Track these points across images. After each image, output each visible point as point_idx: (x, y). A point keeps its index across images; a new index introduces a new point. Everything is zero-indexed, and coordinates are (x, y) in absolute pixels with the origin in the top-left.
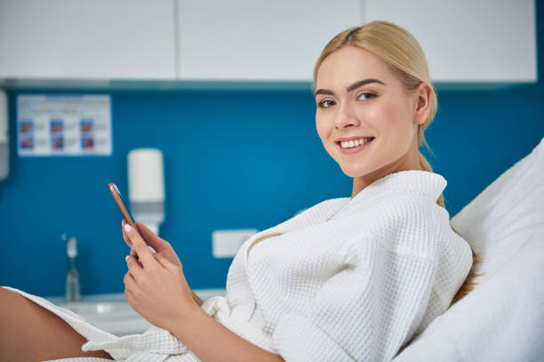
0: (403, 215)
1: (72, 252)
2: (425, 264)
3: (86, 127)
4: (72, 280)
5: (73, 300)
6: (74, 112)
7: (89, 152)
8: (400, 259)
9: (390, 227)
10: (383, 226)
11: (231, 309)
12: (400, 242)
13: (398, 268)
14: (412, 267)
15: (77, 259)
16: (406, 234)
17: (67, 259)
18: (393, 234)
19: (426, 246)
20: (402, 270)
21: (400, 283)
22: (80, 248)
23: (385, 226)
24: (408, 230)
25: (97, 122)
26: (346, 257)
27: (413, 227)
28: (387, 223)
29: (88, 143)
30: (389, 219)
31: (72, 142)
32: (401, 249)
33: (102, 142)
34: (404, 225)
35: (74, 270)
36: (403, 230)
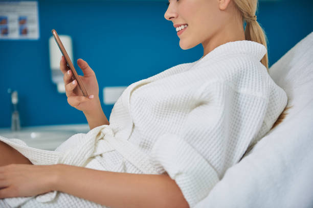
0: (244, 67)
1: (15, 100)
2: (261, 101)
3: (22, 21)
4: (15, 117)
5: (16, 130)
6: (14, 11)
7: (24, 37)
8: (243, 97)
9: (235, 75)
10: (230, 74)
11: (115, 134)
12: (243, 85)
13: (241, 104)
14: (252, 103)
15: (18, 105)
16: (247, 80)
17: (12, 105)
18: (237, 80)
19: (261, 88)
20: (244, 104)
21: (242, 114)
22: (19, 97)
23: (232, 74)
24: (248, 77)
25: (29, 18)
26: (202, 94)
27: (251, 76)
28: (233, 72)
29: (24, 32)
30: (235, 69)
31: (14, 31)
32: (243, 91)
33: (33, 31)
34: (245, 73)
35: (16, 112)
36: (244, 77)
